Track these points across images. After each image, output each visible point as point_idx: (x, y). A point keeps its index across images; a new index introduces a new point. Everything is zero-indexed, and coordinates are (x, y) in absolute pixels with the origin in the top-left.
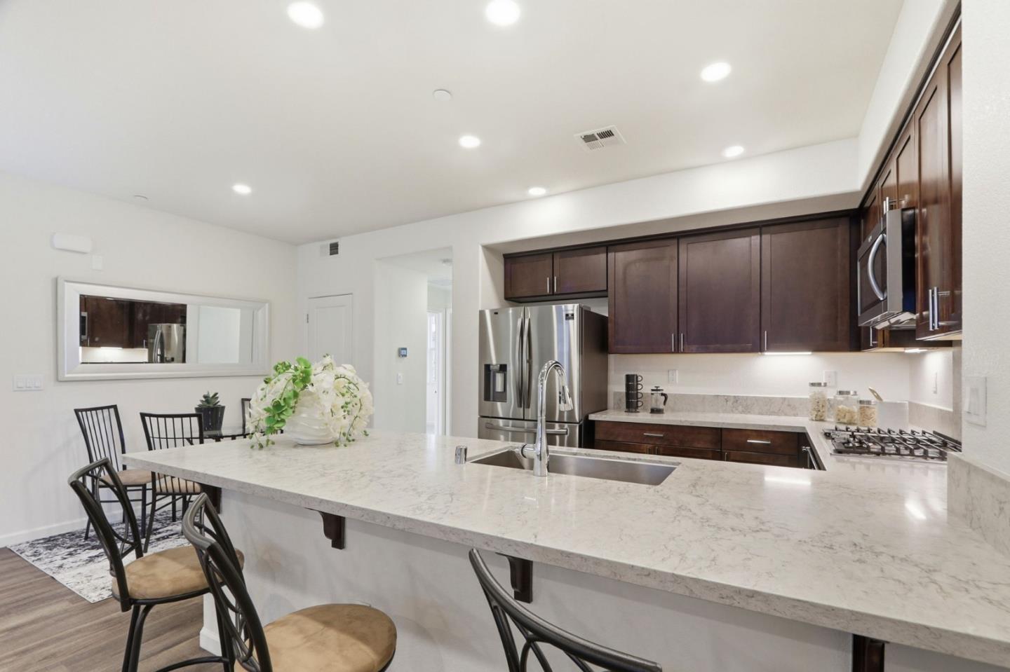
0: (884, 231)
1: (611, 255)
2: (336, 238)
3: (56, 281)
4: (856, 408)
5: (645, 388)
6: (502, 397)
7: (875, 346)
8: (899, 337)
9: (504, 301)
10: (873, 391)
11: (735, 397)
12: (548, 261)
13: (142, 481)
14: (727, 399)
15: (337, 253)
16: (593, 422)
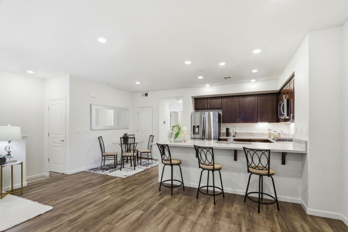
0: (284, 102)
1: (223, 100)
2: (147, 92)
3: (91, 105)
4: (277, 135)
5: (231, 131)
6: (198, 133)
7: (282, 122)
8: (286, 120)
9: (194, 110)
10: (281, 131)
11: (251, 133)
12: (206, 100)
13: (114, 154)
14: (249, 133)
15: (147, 96)
16: (220, 139)
